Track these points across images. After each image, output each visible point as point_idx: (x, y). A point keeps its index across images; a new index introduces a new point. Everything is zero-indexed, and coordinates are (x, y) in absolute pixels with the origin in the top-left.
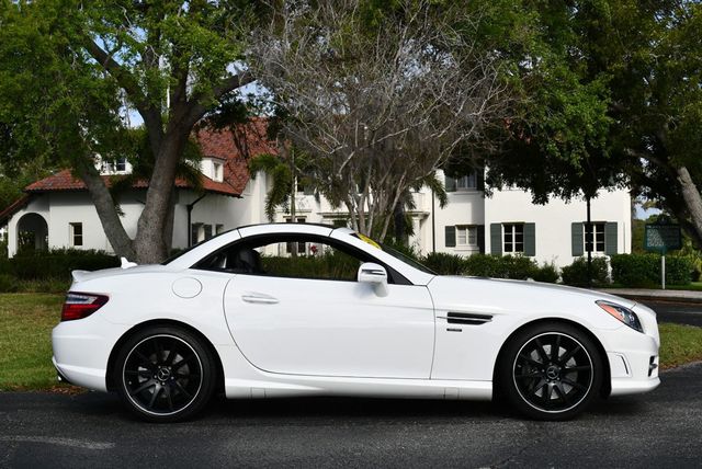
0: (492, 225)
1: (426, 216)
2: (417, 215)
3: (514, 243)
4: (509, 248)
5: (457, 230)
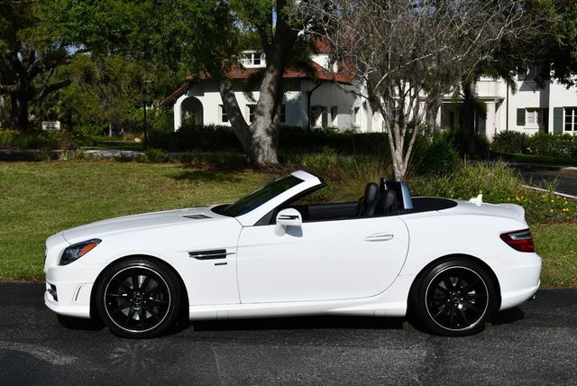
0: (555, 109)
1: (501, 100)
2: (493, 100)
3: (573, 123)
4: (568, 128)
5: (527, 112)
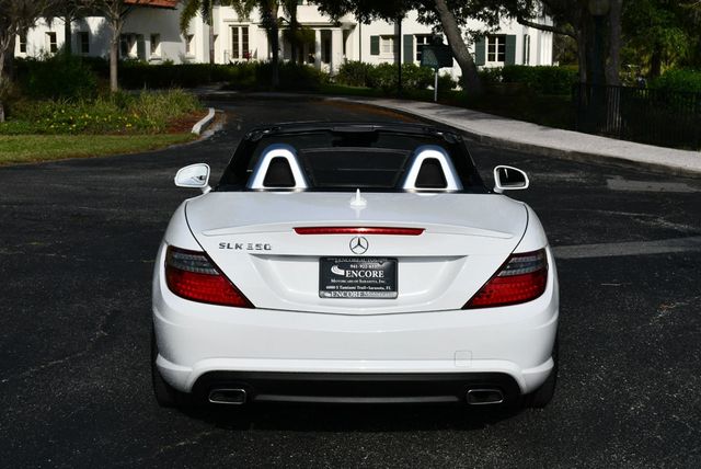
0: (406, 36)
1: (353, 26)
5: (381, 40)
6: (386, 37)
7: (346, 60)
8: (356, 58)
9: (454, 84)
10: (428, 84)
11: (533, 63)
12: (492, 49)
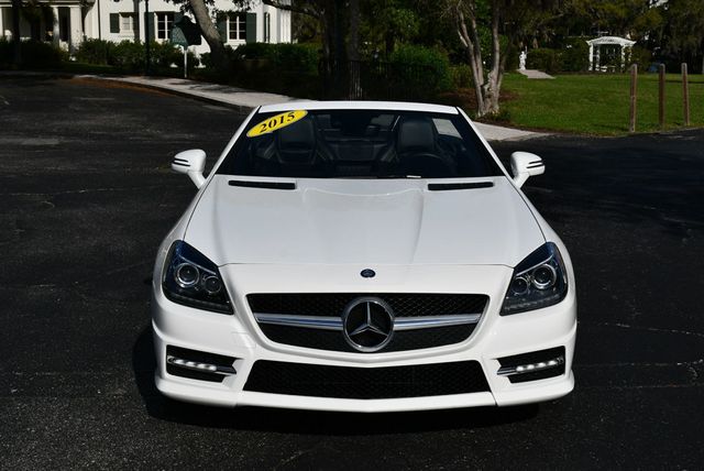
1: (90, 3)
5: (121, 18)
6: (125, 15)
7: (85, 37)
8: (95, 36)
9: (196, 62)
10: (171, 63)
11: (273, 41)
12: (233, 27)
